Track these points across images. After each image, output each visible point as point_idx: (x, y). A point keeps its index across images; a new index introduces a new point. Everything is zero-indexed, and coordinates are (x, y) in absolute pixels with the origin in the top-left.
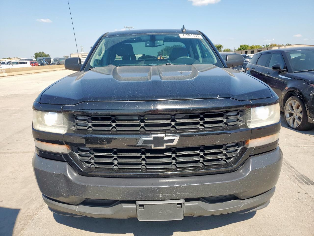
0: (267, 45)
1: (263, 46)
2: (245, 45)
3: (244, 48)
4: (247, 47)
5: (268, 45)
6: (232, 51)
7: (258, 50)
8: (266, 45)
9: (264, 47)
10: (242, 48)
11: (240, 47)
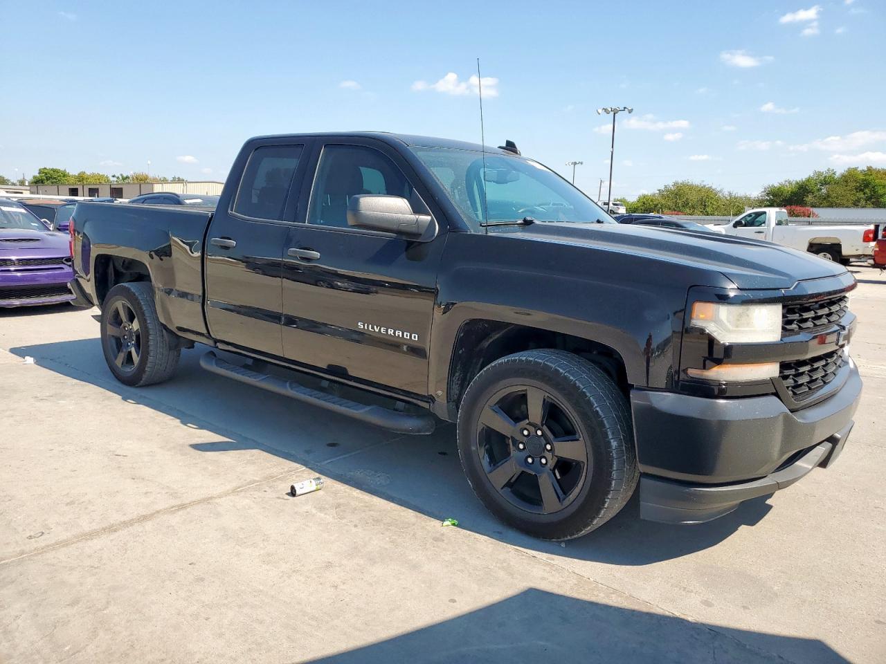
0: (125, 175)
1: (114, 176)
2: (54, 171)
3: (55, 178)
4: (64, 176)
5: (127, 177)
6: (14, 184)
7: (112, 186)
8: (121, 175)
9: (115, 179)
10: (45, 178)
11: (39, 173)
